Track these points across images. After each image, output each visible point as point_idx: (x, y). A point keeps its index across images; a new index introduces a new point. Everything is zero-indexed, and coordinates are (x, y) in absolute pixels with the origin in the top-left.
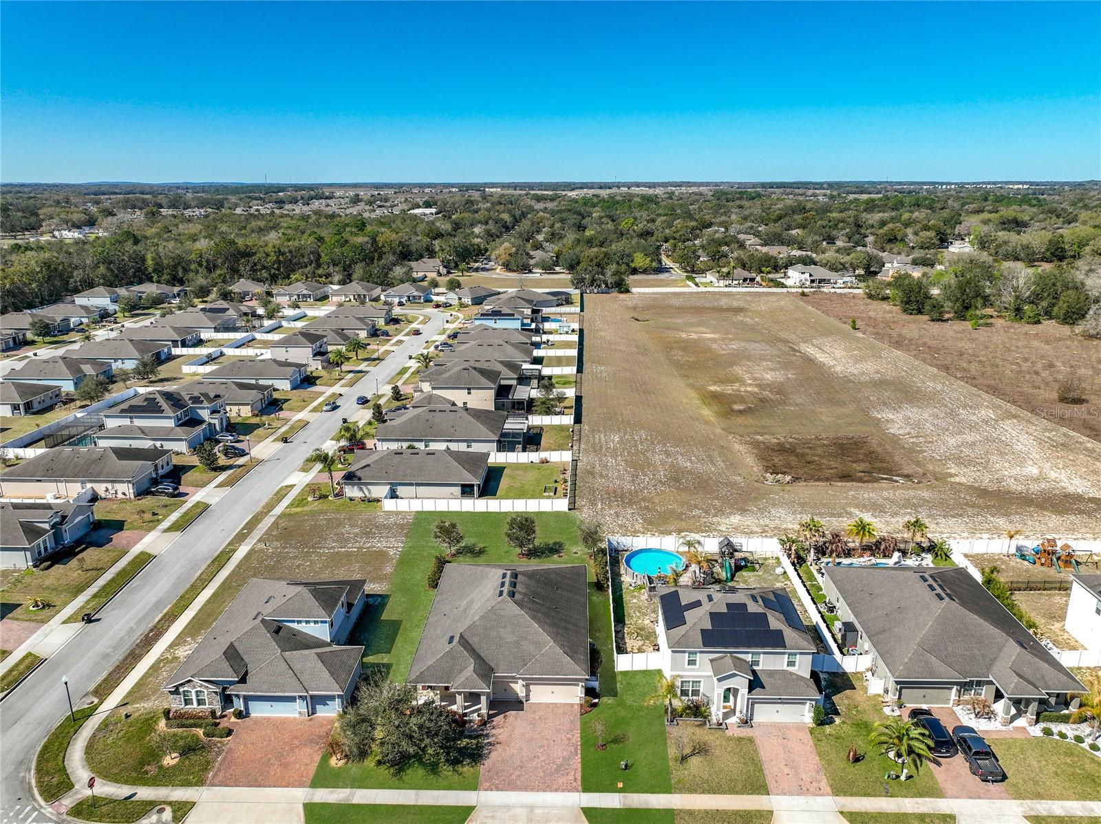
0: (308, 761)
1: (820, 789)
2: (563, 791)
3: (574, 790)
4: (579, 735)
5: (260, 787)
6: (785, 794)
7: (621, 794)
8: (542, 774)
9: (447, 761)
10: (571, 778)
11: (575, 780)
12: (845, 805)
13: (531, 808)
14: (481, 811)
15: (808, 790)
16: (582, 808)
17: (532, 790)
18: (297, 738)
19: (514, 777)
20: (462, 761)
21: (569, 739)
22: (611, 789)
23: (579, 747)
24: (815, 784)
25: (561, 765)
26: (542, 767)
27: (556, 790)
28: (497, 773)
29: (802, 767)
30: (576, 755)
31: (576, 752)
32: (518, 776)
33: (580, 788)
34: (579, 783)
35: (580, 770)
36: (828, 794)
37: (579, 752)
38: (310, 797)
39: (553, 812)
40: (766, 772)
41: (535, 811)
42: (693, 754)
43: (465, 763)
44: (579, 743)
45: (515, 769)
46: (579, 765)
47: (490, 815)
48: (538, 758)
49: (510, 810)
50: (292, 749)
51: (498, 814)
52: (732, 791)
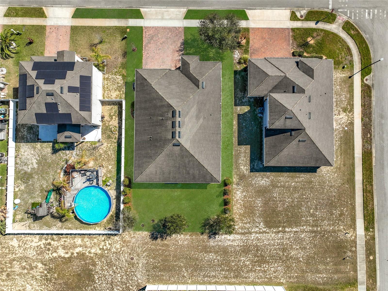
0: (254, 40)
1: (50, 29)
2: (150, 27)
3: (146, 28)
4: (144, 56)
5: (269, 28)
6: (65, 26)
7: (128, 26)
8: (159, 35)
9: (197, 41)
10: (147, 33)
11: (146, 32)
12: (43, 21)
13: (162, 19)
14: (181, 17)
15: (55, 28)
16: (144, 19)
17: (163, 27)
18: (263, 52)
19: (170, 34)
20: (191, 41)
21: (148, 53)
22: (132, 28)
23: (144, 49)
24: (52, 31)
25: (151, 40)
26: (159, 39)
27: (153, 27)
28: (177, 35)
29: (54, 39)
30: (145, 45)
31: (145, 47)
32: (168, 34)
33: (144, 28)
34: (144, 31)
35: (144, 37)
36: (48, 26)
37: (144, 47)
38: (248, 23)
39: (154, 17)
40: (69, 36)
41: (161, 17)
42: (97, 44)
43: (190, 40)
44: (143, 51)
45: (170, 38)
46: (144, 40)
47: (177, 16)
48: (161, 43)
49: (171, 18)
50: (263, 46)
51: (175, 16)
52: (85, 27)
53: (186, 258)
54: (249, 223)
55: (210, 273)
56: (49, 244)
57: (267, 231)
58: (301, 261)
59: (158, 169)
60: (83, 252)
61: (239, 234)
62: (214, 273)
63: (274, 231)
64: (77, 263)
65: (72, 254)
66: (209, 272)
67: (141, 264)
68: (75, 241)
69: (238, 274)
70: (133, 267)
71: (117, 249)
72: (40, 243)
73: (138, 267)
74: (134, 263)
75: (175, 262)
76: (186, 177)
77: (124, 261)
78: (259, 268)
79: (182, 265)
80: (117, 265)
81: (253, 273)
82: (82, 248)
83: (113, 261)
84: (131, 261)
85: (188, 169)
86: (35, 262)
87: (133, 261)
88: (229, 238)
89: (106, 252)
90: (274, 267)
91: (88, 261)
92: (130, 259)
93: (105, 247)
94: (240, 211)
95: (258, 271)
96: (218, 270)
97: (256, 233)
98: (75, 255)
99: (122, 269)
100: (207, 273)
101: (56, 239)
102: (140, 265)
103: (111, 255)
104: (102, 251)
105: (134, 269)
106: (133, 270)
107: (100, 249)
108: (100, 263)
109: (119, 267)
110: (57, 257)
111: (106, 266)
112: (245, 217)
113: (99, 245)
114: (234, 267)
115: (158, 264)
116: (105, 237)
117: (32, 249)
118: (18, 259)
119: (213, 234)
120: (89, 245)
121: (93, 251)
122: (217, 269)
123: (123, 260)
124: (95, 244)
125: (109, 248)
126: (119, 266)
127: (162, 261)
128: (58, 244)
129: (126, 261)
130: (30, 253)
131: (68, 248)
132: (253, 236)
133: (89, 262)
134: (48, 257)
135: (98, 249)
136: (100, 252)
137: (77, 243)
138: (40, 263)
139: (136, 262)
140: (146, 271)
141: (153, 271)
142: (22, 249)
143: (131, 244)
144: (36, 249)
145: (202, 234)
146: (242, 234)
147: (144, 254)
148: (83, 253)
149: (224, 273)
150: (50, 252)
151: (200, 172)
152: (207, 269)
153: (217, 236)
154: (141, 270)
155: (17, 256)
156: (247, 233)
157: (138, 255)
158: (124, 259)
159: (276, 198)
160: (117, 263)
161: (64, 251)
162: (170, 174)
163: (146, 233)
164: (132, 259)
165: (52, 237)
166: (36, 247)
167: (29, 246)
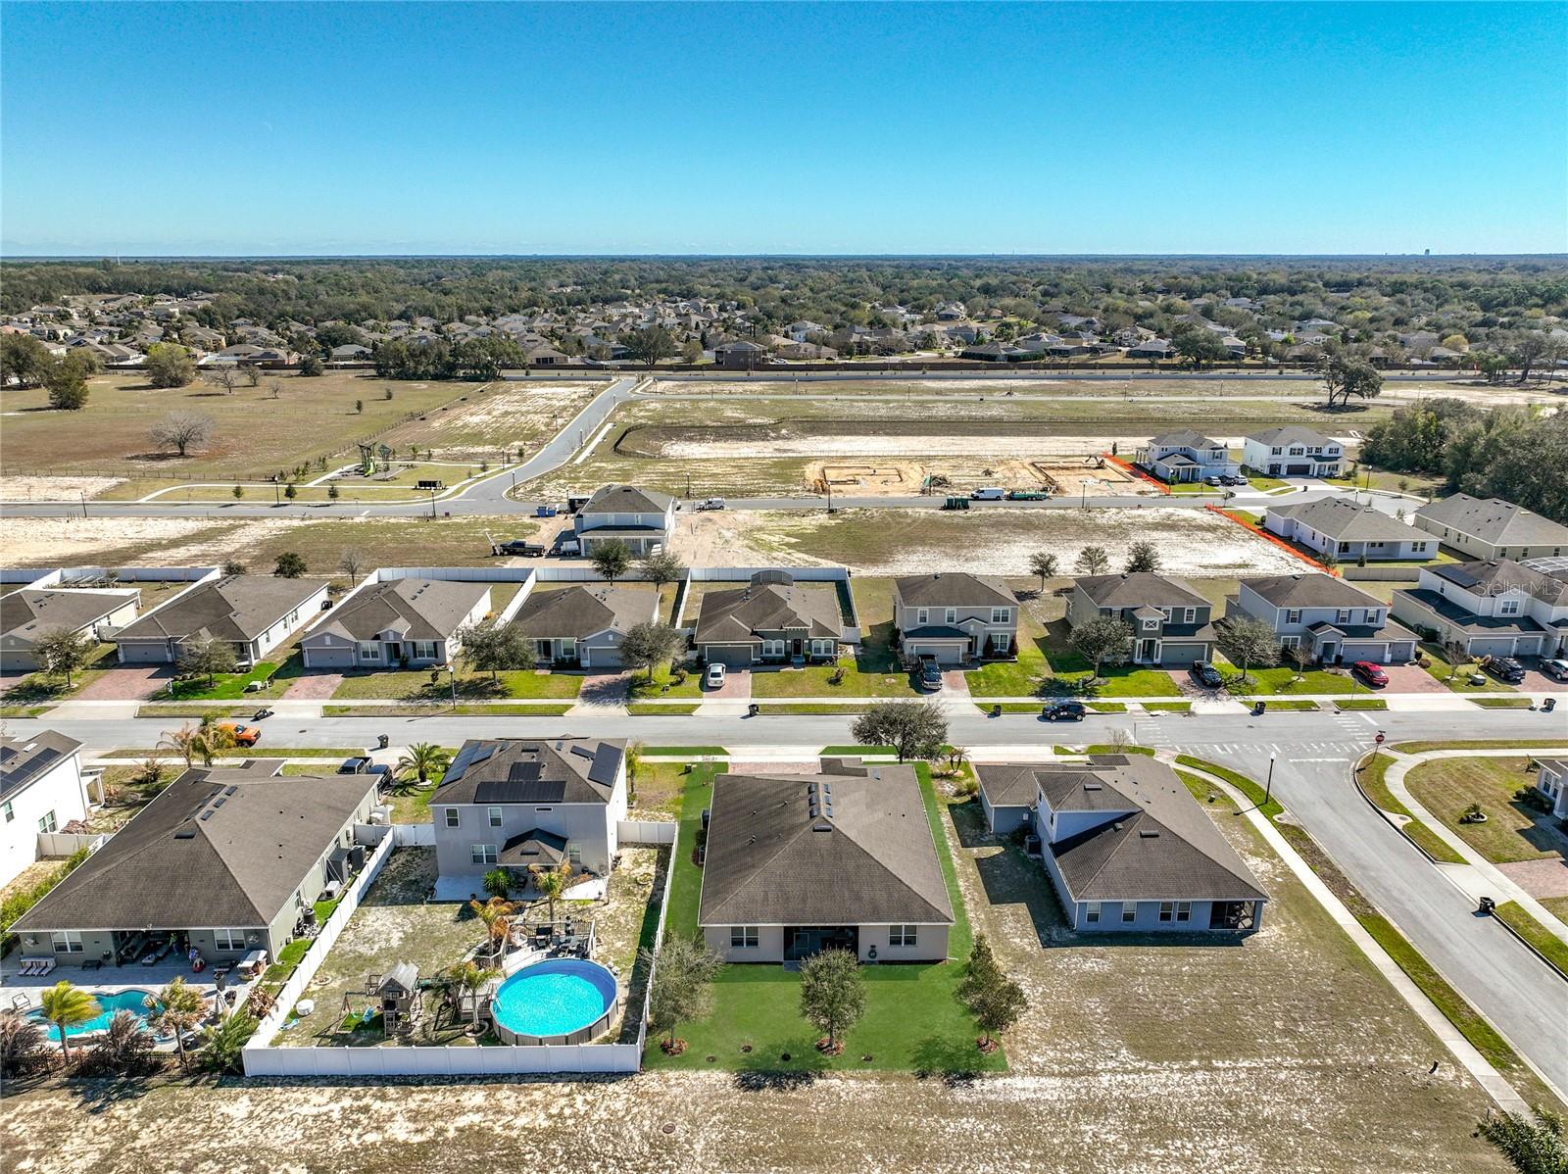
3: (736, 762)
7: (695, 762)
11: (734, 766)
14: (813, 753)
16: (730, 755)
17: (772, 763)
19: (790, 769)
22: (702, 764)
27: (753, 762)
33: (729, 763)
39: (755, 754)
47: (804, 752)
51: (798, 753)
53: (874, 1129)
54: (1081, 1049)
55: (973, 1166)
56: (366, 1109)
57: (1150, 1067)
58: (1311, 1132)
59: (773, 887)
60: (483, 1125)
61: (1056, 1076)
62: (987, 1168)
63: (1177, 1067)
64: (449, 1160)
65: (441, 1132)
66: (966, 1164)
67: (703, 1142)
68: (462, 1098)
69: (1086, 1169)
70: (669, 1152)
71: (614, 1113)
72: (332, 1106)
73: (691, 1153)
74: (676, 1142)
75: (834, 1137)
76: (853, 907)
77: (637, 1139)
78: (1162, 1152)
79: (860, 1145)
80: (605, 1156)
81: (1145, 1166)
82: (481, 1114)
83: (591, 1146)
84: (665, 1135)
85: (856, 888)
86: (287, 1160)
87: (672, 1135)
88: (1020, 1086)
89: (570, 1122)
90: (1215, 1146)
91: (492, 1153)
92: (661, 1131)
93: (567, 1112)
94: (1039, 1024)
95: (1158, 1159)
96: (1004, 1159)
97: (1114, 1071)
98: (451, 1134)
99: (627, 1163)
100: (960, 1168)
101: (395, 1096)
102: (698, 1147)
103: (589, 1129)
104: (555, 1122)
105: (674, 1160)
106: (669, 1162)
107: (550, 1116)
108: (540, 1158)
109: (612, 1161)
110: (378, 1144)
111: (561, 1163)
112: (1061, 1037)
113: (547, 1106)
114: (1063, 1148)
115: (765, 1144)
116: (574, 1088)
117: (294, 1123)
118: (224, 1155)
119: (961, 1078)
120: (509, 1108)
121: (522, 1121)
122: (996, 1155)
123: (631, 1138)
124: (533, 1104)
125: (582, 1113)
126: (615, 1158)
127: (782, 1135)
128: (394, 1110)
129: (645, 1136)
130: (281, 1134)
131: (431, 1116)
132: (1105, 1079)
133: (498, 1155)
134: (342, 1146)
135: (542, 1116)
136: (545, 1124)
137: (465, 1104)
138: (303, 1164)
139: (682, 1139)
140: (721, 1163)
141: (747, 1161)
142: (257, 1123)
143: (668, 1098)
144: (310, 1123)
145: (923, 1076)
146: (1061, 1075)
147: (714, 1119)
148: (481, 1129)
149: (1028, 1166)
150: (357, 1131)
151: (890, 895)
152: (960, 1156)
153: (976, 1082)
154: (699, 1159)
155: (227, 1144)
156: (1081, 1074)
157: (693, 1121)
158: (635, 1133)
159: (1146, 996)
160: (610, 1147)
161: (412, 1126)
162: (804, 901)
163: (723, 1076)
164: (669, 1129)
165: (379, 1091)
166: (310, 1119)
167: (288, 1115)
